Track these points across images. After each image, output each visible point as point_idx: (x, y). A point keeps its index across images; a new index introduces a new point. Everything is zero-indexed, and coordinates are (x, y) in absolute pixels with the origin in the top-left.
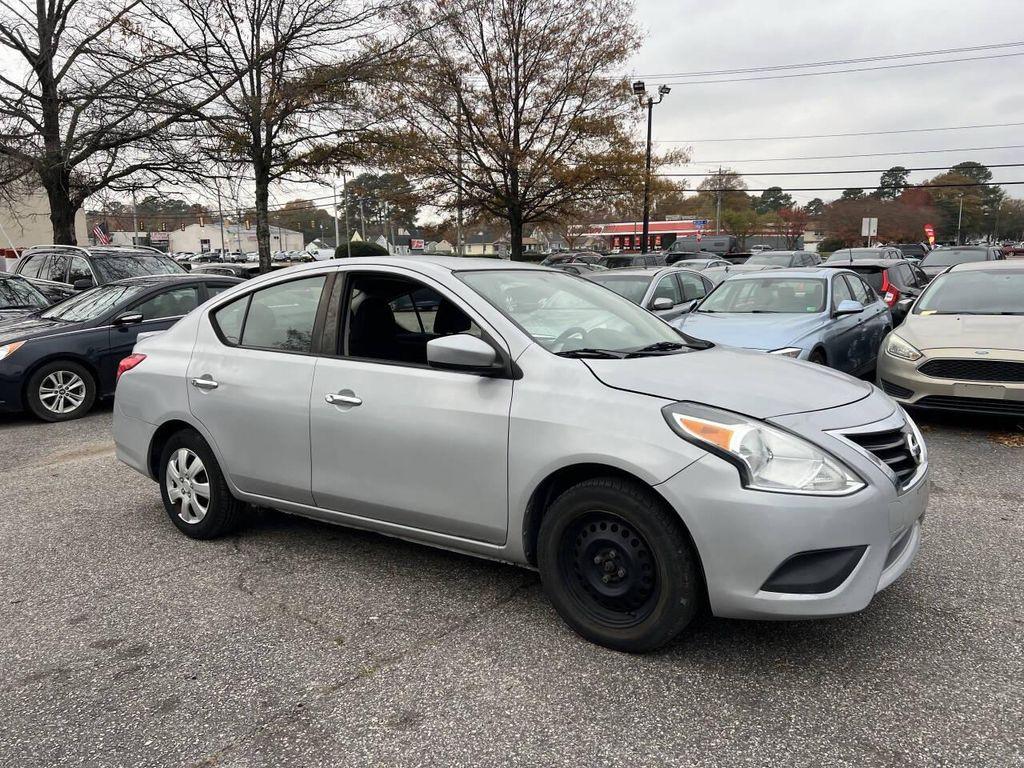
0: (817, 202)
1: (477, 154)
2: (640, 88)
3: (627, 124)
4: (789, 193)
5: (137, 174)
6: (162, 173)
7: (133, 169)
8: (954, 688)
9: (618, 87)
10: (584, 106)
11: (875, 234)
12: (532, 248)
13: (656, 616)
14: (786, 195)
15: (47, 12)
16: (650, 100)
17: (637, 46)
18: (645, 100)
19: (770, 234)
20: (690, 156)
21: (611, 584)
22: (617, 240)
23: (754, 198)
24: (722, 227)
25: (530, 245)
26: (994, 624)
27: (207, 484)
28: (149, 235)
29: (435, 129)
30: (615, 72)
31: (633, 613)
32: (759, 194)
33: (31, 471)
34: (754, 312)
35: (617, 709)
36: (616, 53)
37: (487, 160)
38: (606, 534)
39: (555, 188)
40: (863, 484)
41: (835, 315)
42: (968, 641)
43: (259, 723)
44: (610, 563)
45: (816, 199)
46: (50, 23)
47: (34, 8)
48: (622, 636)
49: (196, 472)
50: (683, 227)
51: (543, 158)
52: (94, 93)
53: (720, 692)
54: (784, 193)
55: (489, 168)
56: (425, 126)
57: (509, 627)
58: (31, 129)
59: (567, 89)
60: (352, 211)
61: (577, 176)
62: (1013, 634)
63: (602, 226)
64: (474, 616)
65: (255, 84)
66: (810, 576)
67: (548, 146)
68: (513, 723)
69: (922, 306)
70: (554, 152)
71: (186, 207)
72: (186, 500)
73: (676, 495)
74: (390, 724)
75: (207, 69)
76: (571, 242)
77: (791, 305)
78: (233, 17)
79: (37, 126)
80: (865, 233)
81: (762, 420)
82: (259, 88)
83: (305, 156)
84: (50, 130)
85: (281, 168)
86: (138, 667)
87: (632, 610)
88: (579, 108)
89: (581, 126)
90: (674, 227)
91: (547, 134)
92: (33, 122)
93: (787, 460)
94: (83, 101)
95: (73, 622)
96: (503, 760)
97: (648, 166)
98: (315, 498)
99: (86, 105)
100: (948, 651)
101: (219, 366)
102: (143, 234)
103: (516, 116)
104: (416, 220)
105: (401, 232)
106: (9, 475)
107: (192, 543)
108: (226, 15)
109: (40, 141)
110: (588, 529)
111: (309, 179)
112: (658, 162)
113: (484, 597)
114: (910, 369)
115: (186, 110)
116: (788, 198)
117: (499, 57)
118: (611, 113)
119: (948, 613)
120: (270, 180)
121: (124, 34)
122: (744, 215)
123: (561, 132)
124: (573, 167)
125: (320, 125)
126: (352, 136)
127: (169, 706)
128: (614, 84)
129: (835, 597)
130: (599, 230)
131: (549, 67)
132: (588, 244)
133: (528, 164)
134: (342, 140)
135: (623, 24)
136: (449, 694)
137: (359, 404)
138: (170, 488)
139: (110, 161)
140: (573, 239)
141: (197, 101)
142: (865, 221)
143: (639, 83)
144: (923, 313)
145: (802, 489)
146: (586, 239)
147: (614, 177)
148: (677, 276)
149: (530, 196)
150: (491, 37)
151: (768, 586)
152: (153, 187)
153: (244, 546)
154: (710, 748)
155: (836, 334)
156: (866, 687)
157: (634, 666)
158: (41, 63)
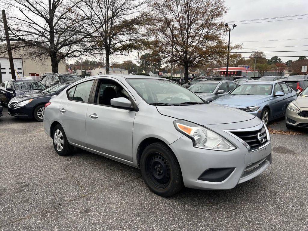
0: (290, 61)
1: (175, 46)
2: (227, 25)
3: (221, 36)
4: (280, 58)
5: (75, 53)
6: (83, 53)
7: (74, 51)
8: (262, 216)
9: (220, 25)
10: (209, 31)
11: (306, 71)
12: (196, 75)
13: (169, 186)
14: (279, 59)
15: (52, 7)
16: (230, 29)
17: (226, 12)
18: (228, 29)
19: (272, 71)
20: (242, 46)
21: (159, 175)
22: (222, 73)
23: (268, 60)
24: (256, 69)
25: (195, 74)
26: (288, 197)
27: (63, 140)
28: (86, 71)
29: (163, 39)
30: (218, 21)
31: (165, 185)
32: (270, 58)
33: (30, 135)
34: (248, 95)
35: (149, 213)
36: (219, 15)
37: (178, 48)
38: (157, 160)
39: (199, 56)
40: (235, 148)
41: (275, 96)
42: (275, 202)
43: (46, 208)
44: (159, 169)
45: (290, 60)
46: (52, 10)
47: (48, 6)
48: (161, 191)
49: (60, 136)
50: (243, 69)
51: (196, 47)
52: (64, 31)
53: (184, 211)
54: (279, 58)
55: (179, 51)
56: (160, 38)
57: (132, 186)
58: (47, 40)
59: (203, 26)
60: (143, 64)
61: (206, 53)
62: (293, 201)
63: (218, 68)
64: (124, 183)
65: (106, 27)
66: (215, 176)
67: (197, 44)
68: (116, 215)
69: (303, 94)
70: (199, 45)
71: (97, 63)
72: (58, 144)
73: (174, 148)
74: (81, 212)
75: (93, 23)
76: (208, 73)
77: (262, 92)
78: (100, 7)
79: (49, 39)
80: (302, 71)
81: (203, 126)
82: (107, 27)
83: (120, 47)
84: (52, 40)
85: (113, 51)
86: (24, 190)
87: (164, 184)
88: (207, 32)
89: (207, 37)
90: (241, 69)
91: (197, 40)
92: (47, 38)
93: (212, 139)
94: (61, 32)
95: (16, 176)
96: (106, 225)
97: (229, 50)
98: (87, 145)
99: (62, 33)
100: (267, 204)
101: (66, 106)
102: (84, 71)
103: (188, 35)
104: (161, 67)
105: (157, 70)
106: (23, 136)
107: (59, 157)
108: (98, 7)
109: (49, 43)
110: (153, 158)
111: (121, 54)
112: (232, 48)
113: (130, 177)
114: (295, 114)
115: (88, 34)
116: (280, 60)
117: (183, 17)
118: (217, 33)
119: (275, 193)
120: (110, 54)
121: (70, 13)
122: (263, 65)
123: (201, 39)
124: (204, 50)
125: (124, 38)
126: (133, 41)
127: (25, 201)
128: (218, 24)
129: (223, 184)
130: (217, 70)
131: (198, 20)
132: (214, 74)
133: (190, 50)
134: (130, 42)
135: (222, 5)
136: (102, 205)
137: (97, 118)
138: (55, 141)
139: (69, 49)
140: (208, 72)
141: (91, 32)
142: (303, 67)
143: (227, 24)
144: (303, 96)
145: (213, 148)
146: (213, 72)
147: (217, 53)
148: (227, 83)
149: (191, 59)
150: (180, 11)
151: (200, 178)
152: (79, 56)
153: (72, 158)
154: (171, 228)
155: (274, 102)
156: (232, 213)
157: (162, 201)
158: (50, 22)
